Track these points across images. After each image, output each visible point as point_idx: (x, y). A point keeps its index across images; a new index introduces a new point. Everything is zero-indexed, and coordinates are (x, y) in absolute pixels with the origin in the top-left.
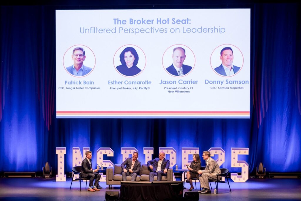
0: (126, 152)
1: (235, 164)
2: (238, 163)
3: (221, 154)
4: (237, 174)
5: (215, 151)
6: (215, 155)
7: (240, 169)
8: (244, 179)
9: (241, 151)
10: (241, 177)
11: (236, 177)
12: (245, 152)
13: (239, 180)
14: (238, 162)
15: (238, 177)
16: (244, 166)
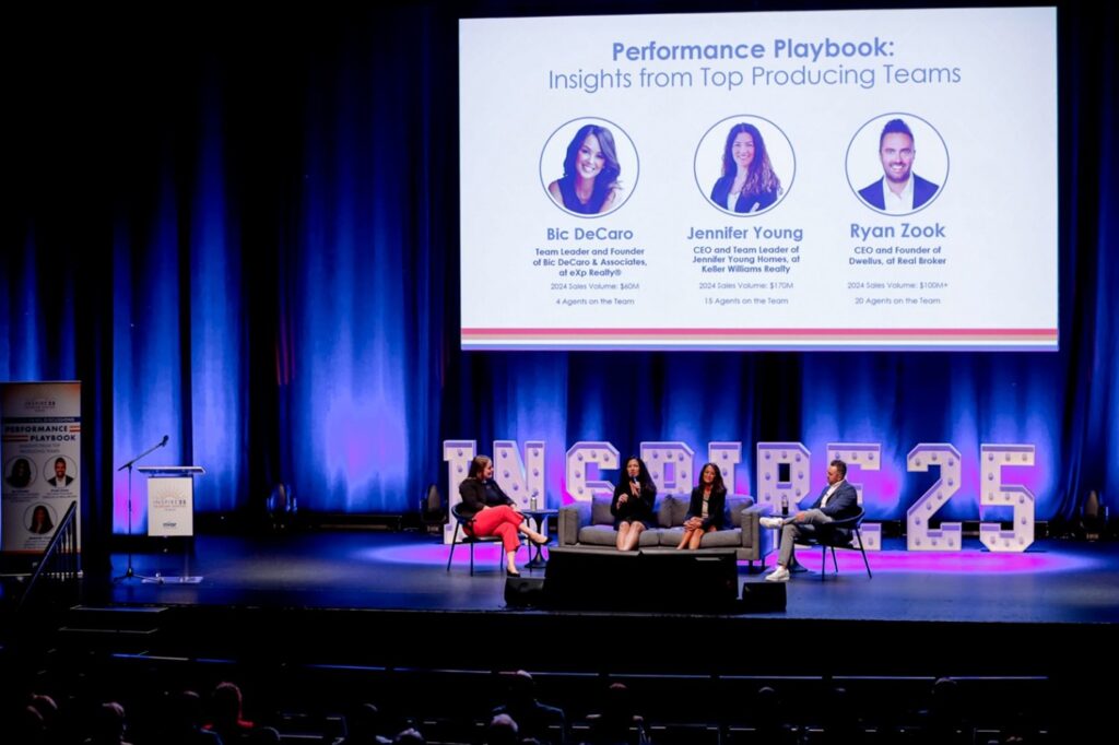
0: (656, 456)
1: (992, 495)
2: (1004, 494)
3: (951, 464)
4: (999, 525)
5: (930, 453)
6: (930, 467)
7: (1010, 510)
8: (1022, 543)
9: (1012, 454)
10: (1012, 536)
11: (996, 534)
12: (1025, 459)
13: (1007, 545)
14: (1003, 489)
15: (1002, 536)
16: (1022, 502)
